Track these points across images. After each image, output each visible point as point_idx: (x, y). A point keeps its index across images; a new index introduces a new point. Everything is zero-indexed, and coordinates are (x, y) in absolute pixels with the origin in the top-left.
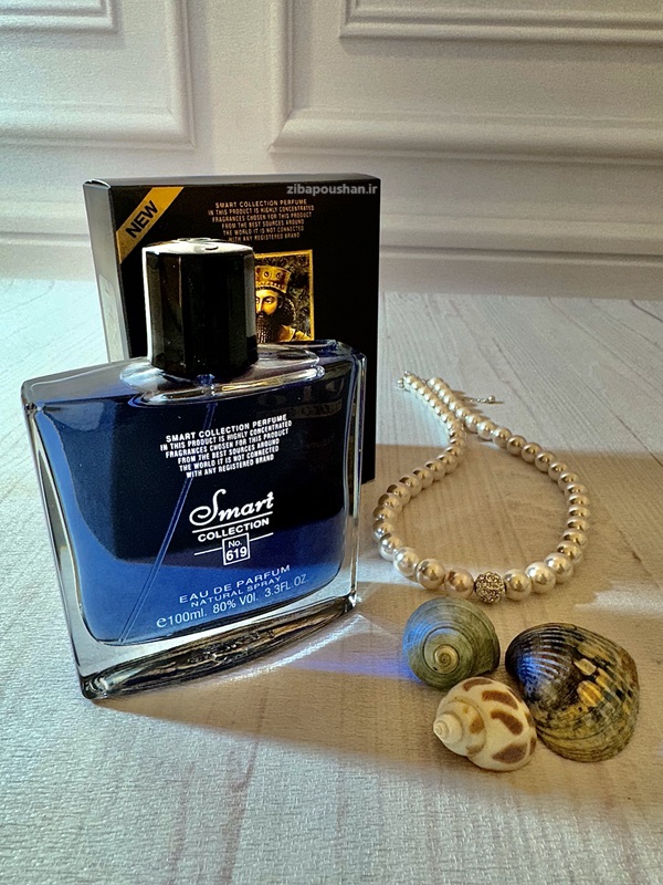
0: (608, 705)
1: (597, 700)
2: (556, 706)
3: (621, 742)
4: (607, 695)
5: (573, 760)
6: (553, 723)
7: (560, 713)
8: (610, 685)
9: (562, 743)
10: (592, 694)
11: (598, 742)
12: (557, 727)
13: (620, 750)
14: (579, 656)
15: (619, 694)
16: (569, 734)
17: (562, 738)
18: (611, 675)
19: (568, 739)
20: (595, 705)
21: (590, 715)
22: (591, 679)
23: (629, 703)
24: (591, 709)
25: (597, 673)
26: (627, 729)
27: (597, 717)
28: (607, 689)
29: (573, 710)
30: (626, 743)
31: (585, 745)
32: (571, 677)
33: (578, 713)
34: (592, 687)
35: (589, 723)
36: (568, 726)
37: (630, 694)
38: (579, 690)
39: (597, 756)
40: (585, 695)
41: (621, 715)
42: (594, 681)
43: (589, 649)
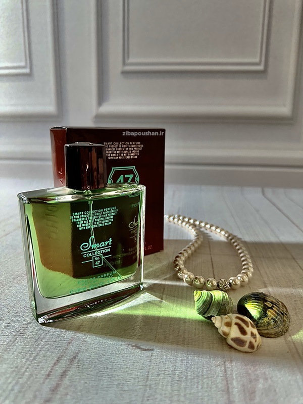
0: (279, 317)
1: (274, 315)
2: (260, 319)
3: (285, 330)
4: (277, 314)
5: (268, 337)
6: (259, 325)
7: (261, 321)
8: (278, 311)
9: (263, 332)
10: (272, 313)
11: (277, 330)
12: (261, 326)
13: (285, 333)
14: (266, 301)
15: (282, 313)
16: (266, 328)
17: (263, 330)
18: (278, 307)
19: (265, 330)
20: (273, 317)
21: (272, 321)
22: (271, 308)
23: (286, 317)
24: (272, 319)
25: (273, 306)
26: (286, 326)
27: (275, 321)
28: (277, 312)
29: (266, 320)
30: (287, 331)
31: (271, 331)
32: (264, 308)
33: (268, 320)
34: (272, 311)
35: (272, 323)
36: (265, 325)
37: (286, 314)
38: (267, 312)
39: (277, 335)
40: (269, 314)
41: (284, 320)
42: (272, 309)
43: (269, 299)
